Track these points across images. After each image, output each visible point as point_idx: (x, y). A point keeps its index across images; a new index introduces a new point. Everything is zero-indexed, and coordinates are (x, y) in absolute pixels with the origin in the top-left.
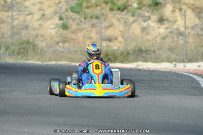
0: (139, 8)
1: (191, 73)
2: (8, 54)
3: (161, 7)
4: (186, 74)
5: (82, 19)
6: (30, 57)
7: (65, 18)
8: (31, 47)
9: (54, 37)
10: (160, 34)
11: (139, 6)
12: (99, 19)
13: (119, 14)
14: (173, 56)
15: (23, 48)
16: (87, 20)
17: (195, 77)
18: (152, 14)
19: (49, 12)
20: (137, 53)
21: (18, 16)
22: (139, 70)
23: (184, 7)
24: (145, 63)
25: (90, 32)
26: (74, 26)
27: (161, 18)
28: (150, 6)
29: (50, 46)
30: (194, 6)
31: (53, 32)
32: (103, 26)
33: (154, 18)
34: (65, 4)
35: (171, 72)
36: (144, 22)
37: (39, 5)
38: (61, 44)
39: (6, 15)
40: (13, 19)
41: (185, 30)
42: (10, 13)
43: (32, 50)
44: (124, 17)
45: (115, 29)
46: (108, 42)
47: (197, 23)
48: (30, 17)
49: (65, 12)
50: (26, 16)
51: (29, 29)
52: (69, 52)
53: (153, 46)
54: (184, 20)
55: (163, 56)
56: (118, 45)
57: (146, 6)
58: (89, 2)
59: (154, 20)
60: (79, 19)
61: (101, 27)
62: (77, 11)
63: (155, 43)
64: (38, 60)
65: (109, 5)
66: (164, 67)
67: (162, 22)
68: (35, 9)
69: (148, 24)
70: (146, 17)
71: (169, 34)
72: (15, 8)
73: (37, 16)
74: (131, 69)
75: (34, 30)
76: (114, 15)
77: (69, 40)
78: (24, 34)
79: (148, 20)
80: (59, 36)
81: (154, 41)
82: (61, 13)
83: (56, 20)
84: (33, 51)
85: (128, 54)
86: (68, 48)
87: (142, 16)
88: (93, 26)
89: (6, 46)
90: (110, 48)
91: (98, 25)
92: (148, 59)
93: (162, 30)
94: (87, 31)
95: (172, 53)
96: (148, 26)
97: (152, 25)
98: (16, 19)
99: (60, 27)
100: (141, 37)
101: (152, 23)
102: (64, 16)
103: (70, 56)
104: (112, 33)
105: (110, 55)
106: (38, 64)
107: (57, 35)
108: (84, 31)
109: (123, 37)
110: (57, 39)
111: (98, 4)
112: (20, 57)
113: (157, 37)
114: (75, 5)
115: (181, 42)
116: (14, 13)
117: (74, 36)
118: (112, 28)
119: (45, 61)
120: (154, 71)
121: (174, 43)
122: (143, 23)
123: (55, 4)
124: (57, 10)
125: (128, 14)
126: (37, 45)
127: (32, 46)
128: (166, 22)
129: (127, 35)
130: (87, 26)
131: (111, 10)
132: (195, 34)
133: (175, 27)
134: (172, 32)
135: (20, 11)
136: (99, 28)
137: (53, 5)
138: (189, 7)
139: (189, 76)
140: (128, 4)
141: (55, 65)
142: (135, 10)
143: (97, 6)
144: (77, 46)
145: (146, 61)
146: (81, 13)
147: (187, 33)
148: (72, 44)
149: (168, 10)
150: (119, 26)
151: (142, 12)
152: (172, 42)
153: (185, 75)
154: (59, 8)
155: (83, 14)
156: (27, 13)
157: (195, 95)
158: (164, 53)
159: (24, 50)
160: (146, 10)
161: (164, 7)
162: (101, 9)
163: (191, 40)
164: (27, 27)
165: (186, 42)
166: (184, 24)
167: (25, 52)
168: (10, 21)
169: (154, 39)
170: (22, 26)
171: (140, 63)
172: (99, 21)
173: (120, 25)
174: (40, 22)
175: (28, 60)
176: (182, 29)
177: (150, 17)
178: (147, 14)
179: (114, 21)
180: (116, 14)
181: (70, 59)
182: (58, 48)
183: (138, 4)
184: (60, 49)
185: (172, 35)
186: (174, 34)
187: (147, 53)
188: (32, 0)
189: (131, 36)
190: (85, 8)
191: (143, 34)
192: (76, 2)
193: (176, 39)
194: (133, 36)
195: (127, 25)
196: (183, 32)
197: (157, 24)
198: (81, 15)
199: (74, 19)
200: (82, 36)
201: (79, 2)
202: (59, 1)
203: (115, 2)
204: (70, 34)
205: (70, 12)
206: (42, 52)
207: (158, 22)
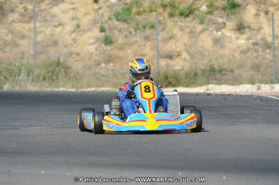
0: (210, 13)
2: (30, 81)
3: (239, 10)
4: (273, 97)
5: (132, 30)
6: (61, 84)
7: (107, 28)
8: (62, 70)
9: (94, 55)
10: (239, 47)
11: (209, 10)
12: (155, 30)
13: (182, 22)
15: (51, 72)
16: (138, 31)
18: (227, 21)
19: (85, 21)
20: (207, 74)
21: (43, 28)
22: (209, 95)
23: (271, 9)
24: (218, 87)
25: (143, 47)
26: (120, 40)
27: (241, 24)
28: (224, 9)
29: (90, 68)
31: (92, 48)
32: (160, 38)
33: (231, 25)
34: (108, 10)
35: (251, 96)
37: (71, 12)
38: (103, 65)
39: (27, 28)
40: (36, 32)
41: (273, 40)
42: (32, 25)
43: (63, 73)
44: (189, 24)
45: (176, 42)
46: (168, 60)
48: (58, 30)
49: (108, 21)
50: (54, 28)
51: (59, 45)
53: (229, 63)
54: (271, 26)
55: (244, 77)
56: (182, 63)
57: (219, 10)
58: (141, 6)
59: (231, 27)
60: (128, 30)
61: (157, 39)
62: (124, 18)
63: (232, 60)
64: (73, 87)
65: (168, 10)
66: (244, 90)
67: (242, 31)
68: (66, 18)
69: (223, 34)
70: (220, 24)
71: (251, 47)
72: (39, 17)
73: (69, 28)
74: (197, 94)
75: (66, 46)
76: (175, 22)
77: (114, 59)
78: (52, 53)
79: (222, 28)
80: (100, 53)
81: (231, 57)
82: (102, 23)
83: (96, 32)
84: (65, 76)
85: (196, 75)
86: (113, 70)
87: (214, 23)
88: (147, 38)
89: (27, 69)
90: (171, 69)
91: (153, 37)
92: (223, 81)
93: (242, 41)
94: (139, 46)
95: (256, 73)
96: (222, 36)
97: (228, 34)
98: (41, 32)
99: (101, 42)
100: (214, 51)
101: (228, 32)
102: (106, 26)
103: (115, 80)
104: (174, 47)
105: (171, 78)
106: (72, 92)
107: (98, 53)
108: (134, 46)
109: (188, 52)
110: (97, 58)
111: (153, 8)
112: (47, 85)
113: (235, 50)
114: (121, 11)
115: (269, 57)
116: (38, 24)
117: (121, 53)
118: (174, 41)
119: (82, 88)
120: (230, 95)
121: (259, 58)
122: (215, 32)
123: (93, 10)
124: (97, 18)
125: (194, 21)
126: (70, 68)
127: (64, 68)
128: (247, 30)
129: (194, 49)
130: (138, 39)
131: (171, 15)
133: (259, 37)
134: (256, 44)
135: (46, 21)
136: (155, 41)
137: (90, 11)
140: (194, 7)
141: (93, 92)
142: (204, 15)
143: (152, 11)
144: (125, 67)
145: (220, 83)
146: (129, 21)
147: (276, 45)
148: (118, 65)
149: (249, 13)
150: (182, 37)
151: (213, 18)
152: (257, 58)
153: (271, 100)
154: (100, 16)
155: (133, 23)
156: (56, 24)
158: (246, 73)
159: (53, 75)
160: (219, 15)
161: (244, 10)
162: (157, 14)
164: (55, 43)
165: (275, 56)
166: (271, 33)
167: (54, 77)
168: (33, 35)
169: (231, 54)
170: (49, 42)
171: (211, 86)
172: (155, 32)
173: (184, 36)
174: (74, 35)
175: (58, 88)
176: (270, 39)
177: (225, 23)
178: (221, 20)
179: (176, 31)
180: (178, 22)
181: (116, 85)
182: (100, 70)
183: (207, 6)
184: (103, 72)
185: (256, 47)
186: (259, 46)
187: (222, 73)
188: (62, 6)
189: (199, 51)
190: (135, 14)
191: (216, 48)
192: (123, 6)
193: (260, 53)
194: (202, 50)
195: (194, 36)
196: (271, 43)
197: (235, 33)
198: (130, 23)
199: (120, 31)
200: (132, 52)
201: (127, 6)
202: (99, 6)
203: (176, 4)
204: (116, 51)
205: (114, 20)
206: (77, 76)
207: (236, 30)
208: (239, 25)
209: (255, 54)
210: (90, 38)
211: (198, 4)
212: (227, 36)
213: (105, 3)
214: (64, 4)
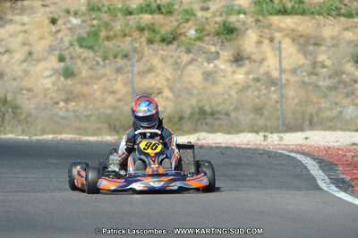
0: (200, 39)
1: (292, 151)
3: (237, 35)
4: (284, 152)
5: (100, 59)
6: (9, 128)
7: (68, 57)
8: (10, 110)
9: (50, 91)
10: (236, 84)
11: (198, 35)
12: (129, 60)
13: (163, 50)
14: (261, 122)
16: (107, 62)
17: (300, 157)
18: (221, 49)
19: (39, 47)
20: (196, 117)
22: (201, 147)
23: (277, 35)
24: (211, 135)
25: (114, 82)
26: (85, 73)
27: (238, 54)
28: (218, 34)
29: (45, 109)
30: (294, 33)
31: (48, 83)
32: (136, 70)
33: (226, 54)
34: (69, 33)
35: (257, 149)
36: (209, 63)
37: (21, 35)
38: (62, 104)
41: (280, 75)
43: (11, 114)
44: (173, 53)
45: (156, 76)
47: (301, 63)
48: (5, 58)
49: (68, 48)
51: (6, 78)
52: (77, 117)
54: (278, 58)
55: (243, 122)
56: (163, 103)
57: (212, 35)
58: (110, 30)
59: (226, 58)
61: (133, 74)
62: (89, 44)
63: (227, 100)
64: (23, 132)
65: (146, 34)
66: (245, 141)
67: (240, 63)
68: (14, 43)
69: (215, 66)
70: (211, 53)
71: (252, 83)
73: (18, 56)
76: (154, 50)
77: (77, 97)
79: (215, 58)
80: (57, 90)
81: (226, 96)
82: (61, 49)
83: (53, 62)
84: (13, 118)
85: (181, 118)
86: (74, 111)
87: (204, 53)
88: (119, 70)
91: (126, 70)
92: (217, 128)
93: (240, 76)
94: (109, 80)
96: (215, 69)
97: (223, 67)
99: (60, 74)
100: (205, 88)
101: (223, 65)
102: (66, 54)
103: (78, 124)
104: (153, 83)
106: (23, 140)
107: (56, 88)
108: (102, 81)
109: (171, 89)
110: (54, 95)
111: (127, 32)
113: (230, 88)
114: (85, 35)
115: (274, 96)
117: (85, 90)
118: (153, 74)
119: (35, 135)
120: (228, 147)
121: (262, 98)
122: (206, 64)
123: (50, 33)
124: (54, 43)
125: (179, 49)
127: (12, 108)
128: (247, 62)
129: (179, 86)
130: (108, 72)
131: (150, 41)
132: (298, 82)
133: (262, 70)
134: (257, 80)
136: (130, 75)
137: (46, 35)
138: (287, 35)
139: (289, 156)
140: (179, 31)
141: (52, 141)
142: (192, 42)
143: (125, 35)
144: (90, 107)
145: (212, 131)
146: (96, 48)
147: (284, 81)
148: (82, 104)
149: (250, 41)
150: (163, 70)
151: (204, 45)
152: (259, 98)
153: (281, 155)
154: (58, 41)
155: (101, 50)
156: (2, 50)
157: (299, 189)
158: (245, 118)
160: (211, 42)
161: (242, 36)
162: (132, 41)
163: (291, 93)
165: (282, 96)
166: (278, 65)
169: (226, 92)
171: (203, 135)
172: (129, 63)
173: (166, 69)
174: (25, 65)
175: (4, 133)
176: (275, 74)
177: (218, 53)
178: (213, 49)
179: (156, 62)
180: (158, 50)
181: (79, 131)
182: (58, 110)
183: (196, 31)
184: (62, 114)
185: (258, 84)
186: (262, 82)
187: (215, 117)
188: (10, 28)
189: (186, 88)
190: (103, 40)
191: (207, 84)
192: (88, 29)
193: (264, 92)
194: (190, 86)
195: (179, 68)
196: (277, 79)
197: (231, 66)
198: (96, 52)
199: (84, 60)
200: (99, 88)
201: (93, 29)
202: (57, 28)
203: (156, 27)
204: (79, 86)
205: (77, 47)
206: (29, 119)
207: (233, 62)
208: (236, 54)
209: (256, 93)
210: (46, 69)
211: (184, 27)
212: (221, 69)
213: (65, 24)
214: (12, 26)
